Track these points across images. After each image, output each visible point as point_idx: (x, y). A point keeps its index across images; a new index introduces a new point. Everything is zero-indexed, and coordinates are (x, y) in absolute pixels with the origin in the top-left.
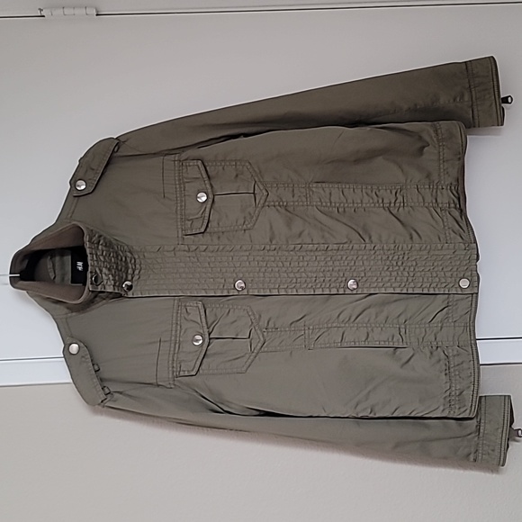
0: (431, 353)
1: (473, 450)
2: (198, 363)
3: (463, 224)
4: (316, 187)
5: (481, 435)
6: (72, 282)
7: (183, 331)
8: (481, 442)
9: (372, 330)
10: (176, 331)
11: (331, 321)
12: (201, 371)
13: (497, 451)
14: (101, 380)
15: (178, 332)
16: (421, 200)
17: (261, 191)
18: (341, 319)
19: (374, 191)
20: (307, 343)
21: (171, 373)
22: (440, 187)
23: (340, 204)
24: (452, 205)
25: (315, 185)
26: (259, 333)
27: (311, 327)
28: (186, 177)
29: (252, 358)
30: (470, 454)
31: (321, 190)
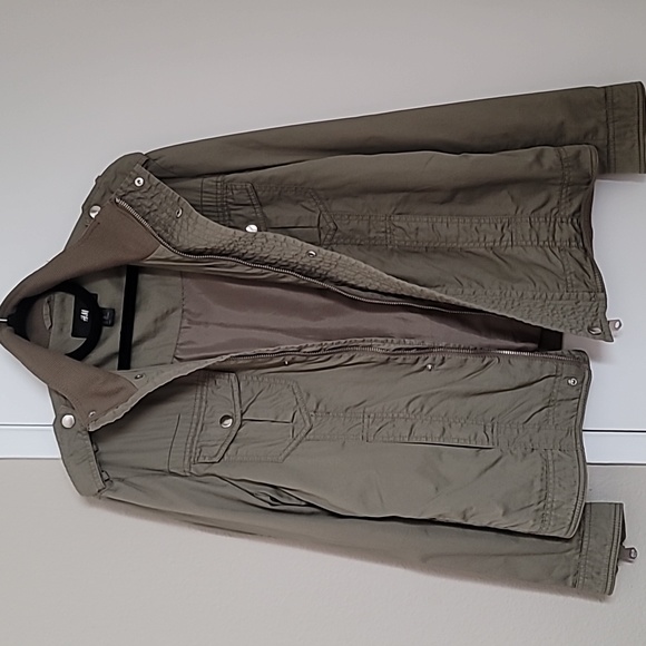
0: (525, 455)
1: (572, 571)
2: (224, 448)
3: (588, 267)
4: (399, 221)
5: (583, 553)
6: (73, 335)
7: (208, 409)
8: (583, 561)
9: (450, 425)
10: (200, 407)
11: (399, 410)
12: (226, 457)
13: (604, 574)
14: (100, 464)
15: (203, 409)
16: (534, 237)
17: (328, 224)
18: (411, 409)
19: (475, 225)
20: (365, 435)
21: (187, 459)
22: (559, 220)
23: (430, 242)
24: (574, 244)
25: (397, 218)
26: (306, 417)
27: (372, 415)
28: (230, 203)
29: (293, 445)
30: (568, 576)
31: (404, 225)
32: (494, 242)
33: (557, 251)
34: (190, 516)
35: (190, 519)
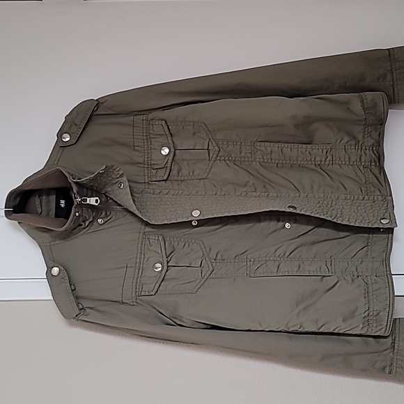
0: (353, 280)
1: (388, 363)
2: (157, 285)
3: (382, 180)
4: (260, 146)
5: (396, 351)
6: (56, 217)
7: (146, 259)
8: (395, 357)
9: (303, 263)
10: (140, 259)
11: (269, 255)
12: (159, 291)
14: (77, 298)
15: (142, 260)
16: (347, 159)
17: (214, 147)
18: (277, 254)
19: (308, 150)
20: (248, 272)
21: (134, 293)
22: (364, 148)
23: (279, 160)
24: (373, 164)
25: (259, 144)
26: (209, 263)
27: (252, 260)
28: (152, 134)
29: (202, 282)
30: (386, 367)
31: (263, 149)
32: (321, 161)
33: (362, 168)
34: (136, 330)
35: (136, 333)
